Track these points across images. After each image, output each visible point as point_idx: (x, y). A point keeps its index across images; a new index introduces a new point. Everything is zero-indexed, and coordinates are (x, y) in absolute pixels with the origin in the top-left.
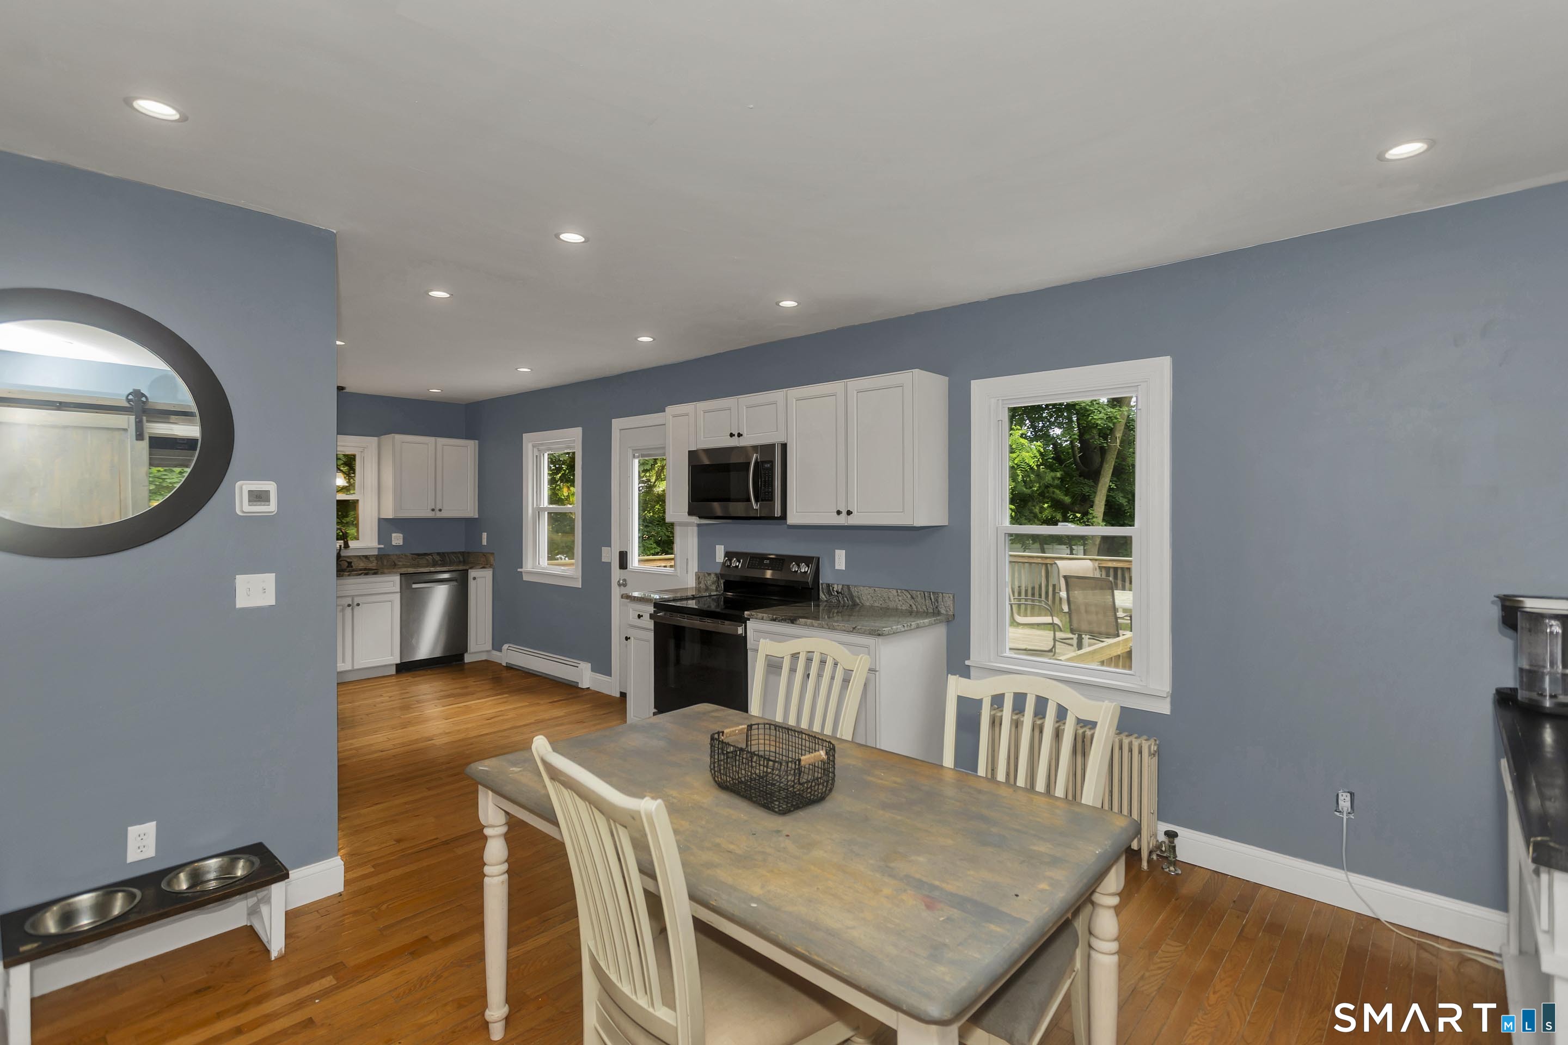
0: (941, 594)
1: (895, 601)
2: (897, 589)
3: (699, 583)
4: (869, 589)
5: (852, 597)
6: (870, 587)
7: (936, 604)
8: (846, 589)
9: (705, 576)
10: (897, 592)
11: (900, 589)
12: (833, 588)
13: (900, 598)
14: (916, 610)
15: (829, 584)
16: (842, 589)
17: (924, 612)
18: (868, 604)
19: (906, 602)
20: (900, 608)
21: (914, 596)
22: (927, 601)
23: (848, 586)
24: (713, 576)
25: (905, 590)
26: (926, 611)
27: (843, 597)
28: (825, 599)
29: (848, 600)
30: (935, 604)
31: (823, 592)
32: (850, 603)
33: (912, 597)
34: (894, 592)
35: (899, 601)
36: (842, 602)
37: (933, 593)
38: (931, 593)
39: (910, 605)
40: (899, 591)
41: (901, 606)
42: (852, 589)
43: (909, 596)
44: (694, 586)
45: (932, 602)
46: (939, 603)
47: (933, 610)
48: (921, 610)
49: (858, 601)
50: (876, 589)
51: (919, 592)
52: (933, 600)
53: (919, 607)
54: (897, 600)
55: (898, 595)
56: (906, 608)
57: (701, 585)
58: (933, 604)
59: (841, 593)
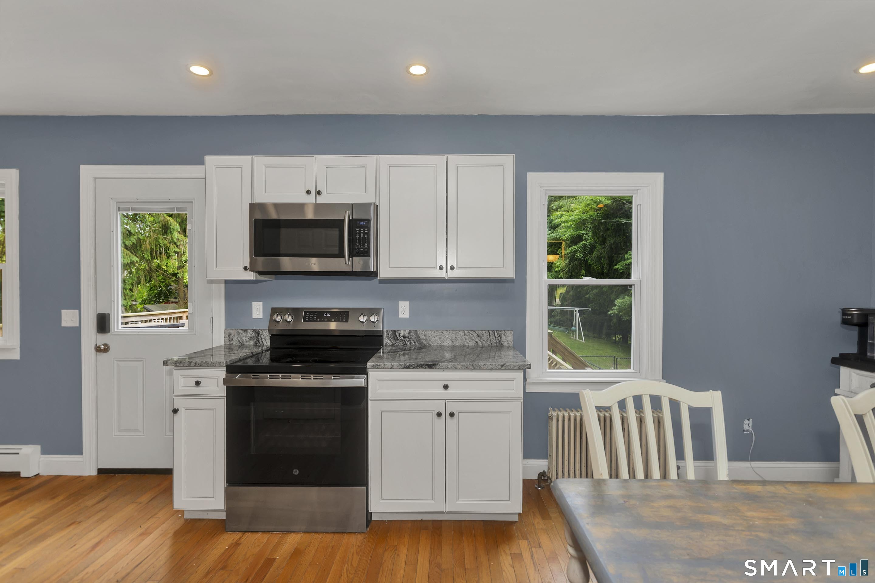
0: (504, 331)
1: (462, 340)
2: (464, 330)
3: (231, 340)
4: (437, 332)
5: (419, 340)
6: (437, 331)
7: (500, 339)
8: (413, 334)
9: (239, 333)
10: (464, 332)
11: (466, 330)
12: (400, 333)
13: (467, 337)
14: (481, 345)
15: (395, 331)
16: (409, 334)
17: (489, 346)
18: (435, 344)
19: (472, 340)
20: (467, 345)
21: (480, 335)
22: (491, 338)
23: (416, 331)
24: (250, 332)
25: (471, 331)
26: (490, 345)
27: (410, 341)
28: (391, 344)
29: (415, 343)
30: (498, 339)
31: (388, 338)
32: (418, 344)
33: (478, 336)
34: (462, 333)
35: (466, 339)
36: (409, 345)
37: (496, 331)
38: (495, 331)
39: (476, 342)
40: (466, 332)
41: (468, 343)
42: (420, 333)
43: (475, 335)
44: (222, 343)
45: (495, 337)
46: (502, 338)
47: (497, 344)
48: (486, 345)
49: (425, 342)
50: (444, 332)
51: (484, 332)
52: (497, 336)
53: (484, 342)
54: (464, 339)
55: (465, 335)
56: (472, 344)
57: (232, 342)
58: (497, 339)
59: (408, 337)
